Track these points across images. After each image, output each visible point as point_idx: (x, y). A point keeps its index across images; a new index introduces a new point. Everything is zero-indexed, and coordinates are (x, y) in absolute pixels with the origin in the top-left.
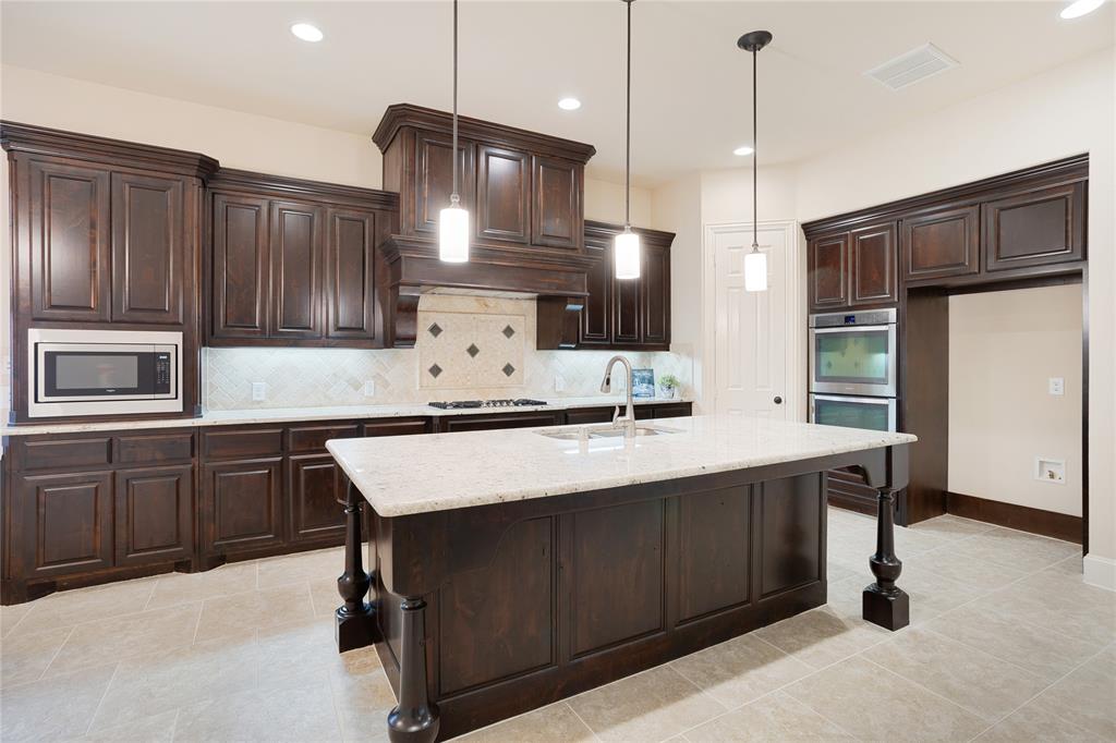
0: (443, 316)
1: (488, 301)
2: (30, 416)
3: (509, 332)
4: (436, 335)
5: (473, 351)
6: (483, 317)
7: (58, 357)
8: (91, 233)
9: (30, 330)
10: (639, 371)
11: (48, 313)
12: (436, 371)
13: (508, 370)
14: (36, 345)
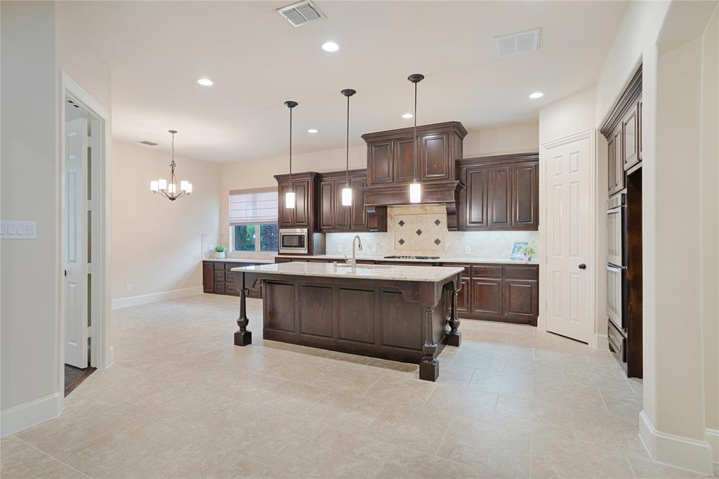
0: (404, 216)
1: (427, 208)
2: (280, 252)
3: (437, 222)
4: (402, 225)
5: (419, 232)
6: (424, 216)
7: (284, 237)
10: (519, 243)
11: (283, 225)
12: (402, 242)
13: (437, 242)
14: (281, 233)
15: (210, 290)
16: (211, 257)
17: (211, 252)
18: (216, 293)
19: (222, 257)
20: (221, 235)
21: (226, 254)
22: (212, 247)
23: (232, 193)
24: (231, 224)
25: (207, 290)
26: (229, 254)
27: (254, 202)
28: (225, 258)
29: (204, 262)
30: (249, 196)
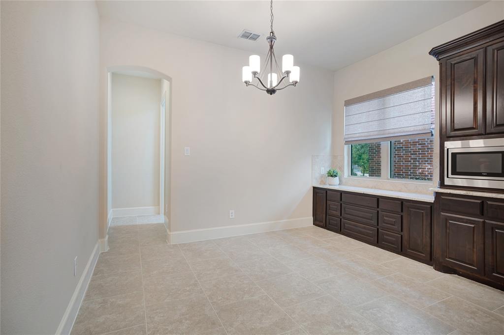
2: (445, 184)
7: (458, 155)
8: (474, 87)
9: (445, 142)
11: (453, 133)
14: (448, 149)
15: (321, 224)
16: (322, 182)
17: (322, 176)
18: (328, 229)
19: (334, 184)
20: (335, 157)
21: (340, 180)
22: (324, 170)
23: (348, 103)
24: (347, 142)
25: (318, 223)
26: (344, 181)
27: (383, 109)
28: (339, 184)
29: (314, 188)
30: (374, 104)
